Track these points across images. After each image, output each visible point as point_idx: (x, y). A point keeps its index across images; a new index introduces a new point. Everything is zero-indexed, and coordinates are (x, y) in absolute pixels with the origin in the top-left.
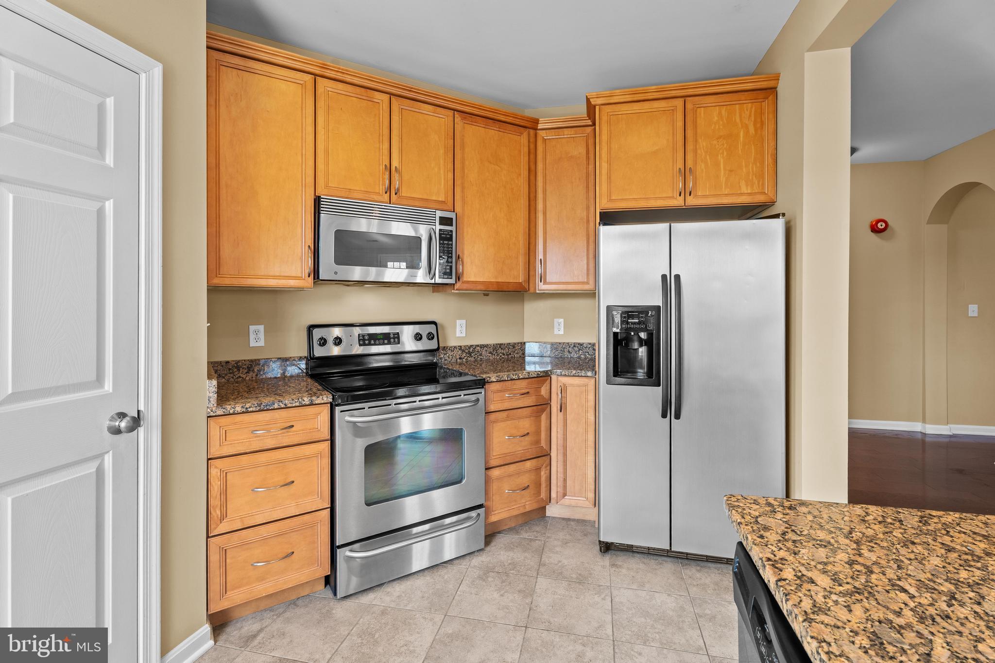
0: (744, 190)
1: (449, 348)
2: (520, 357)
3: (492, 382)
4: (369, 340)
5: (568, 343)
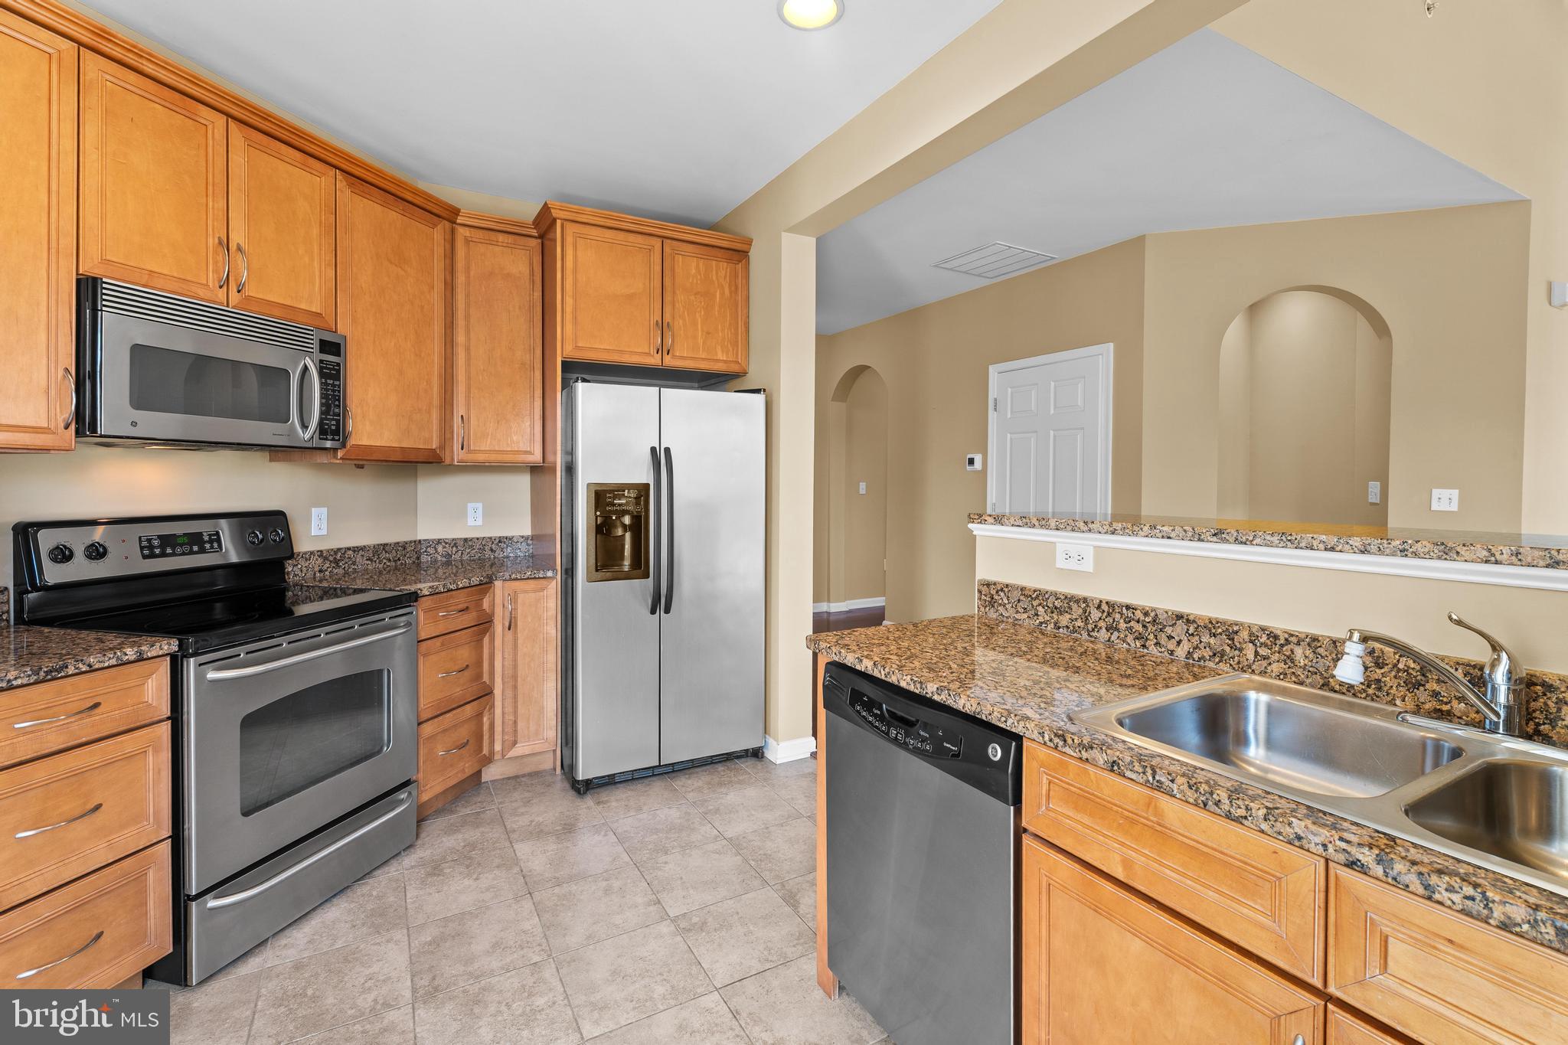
0: (721, 356)
1: (301, 555)
2: (414, 562)
3: (423, 596)
4: (163, 546)
5: (491, 538)
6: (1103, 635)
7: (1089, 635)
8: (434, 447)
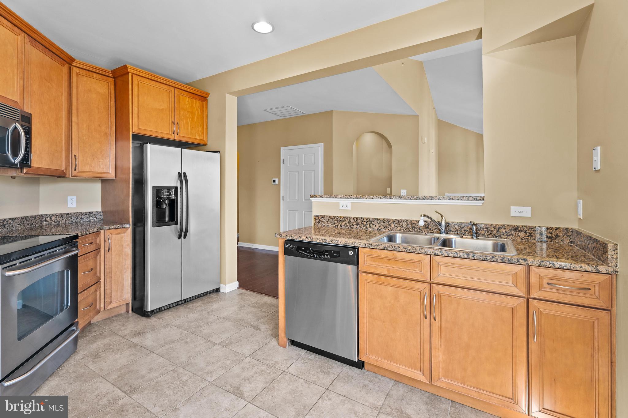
0: (197, 137)
2: (39, 226)
5: (81, 213)
6: (355, 226)
7: (351, 227)
8: (63, 169)
